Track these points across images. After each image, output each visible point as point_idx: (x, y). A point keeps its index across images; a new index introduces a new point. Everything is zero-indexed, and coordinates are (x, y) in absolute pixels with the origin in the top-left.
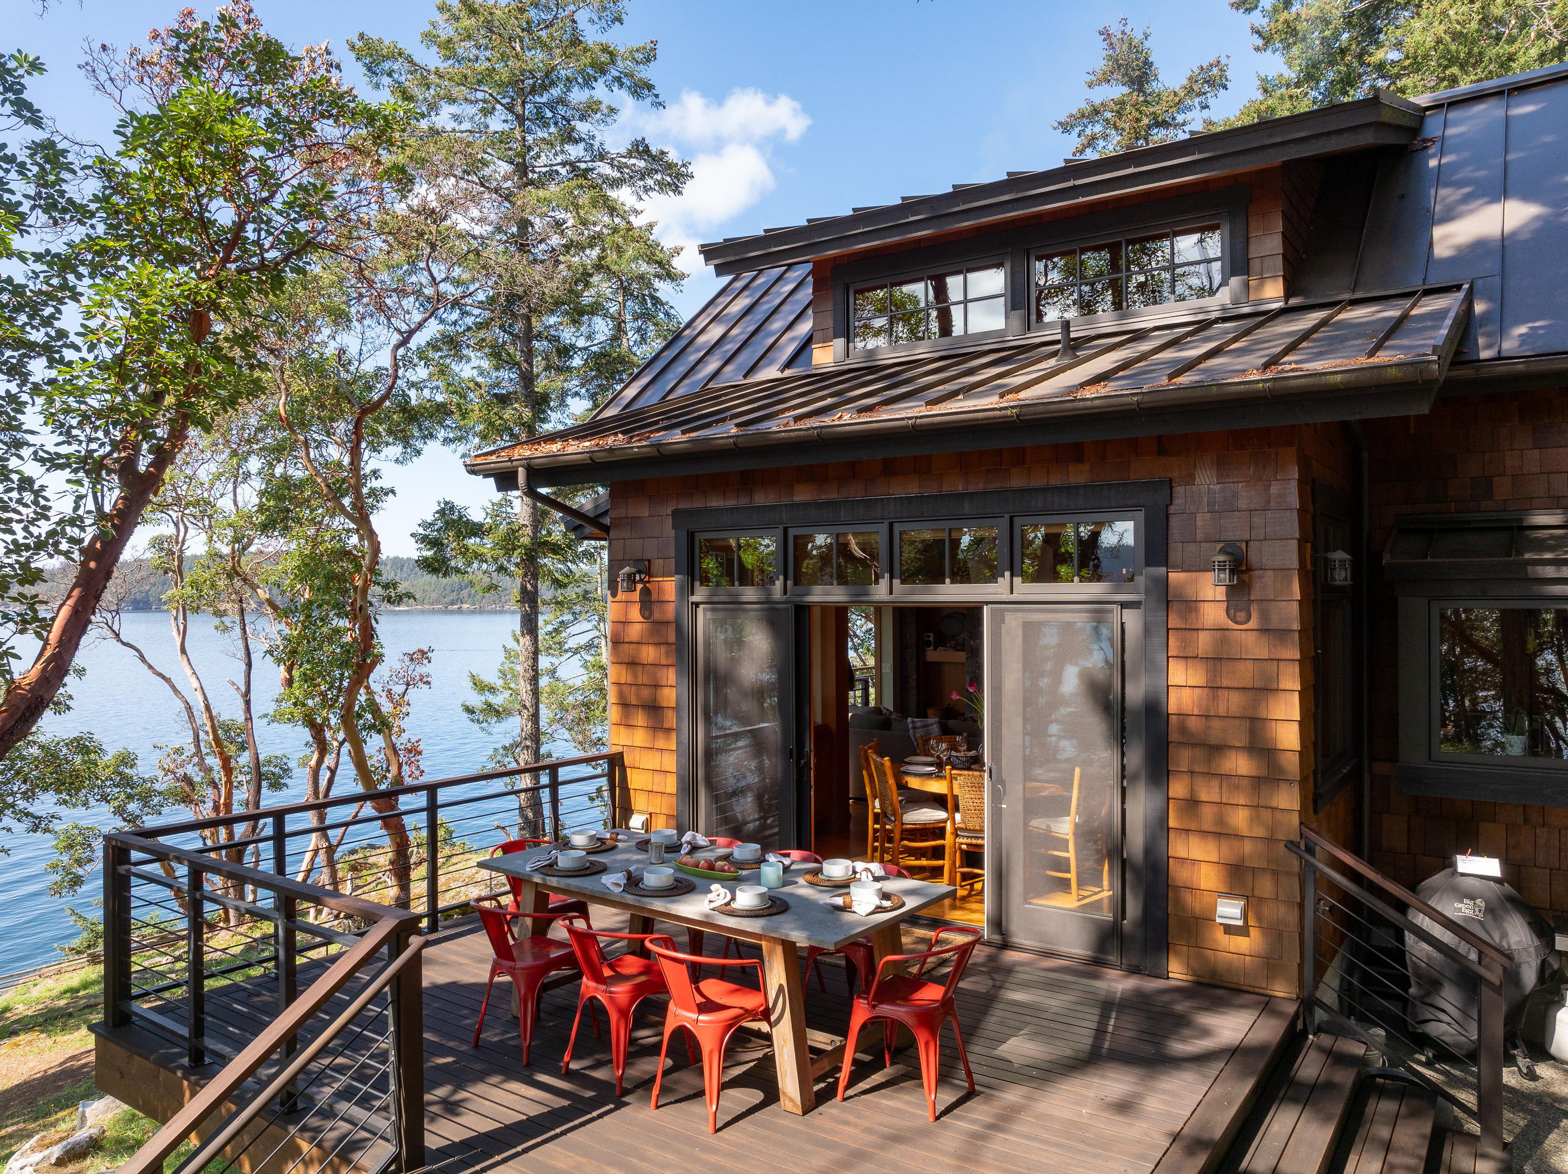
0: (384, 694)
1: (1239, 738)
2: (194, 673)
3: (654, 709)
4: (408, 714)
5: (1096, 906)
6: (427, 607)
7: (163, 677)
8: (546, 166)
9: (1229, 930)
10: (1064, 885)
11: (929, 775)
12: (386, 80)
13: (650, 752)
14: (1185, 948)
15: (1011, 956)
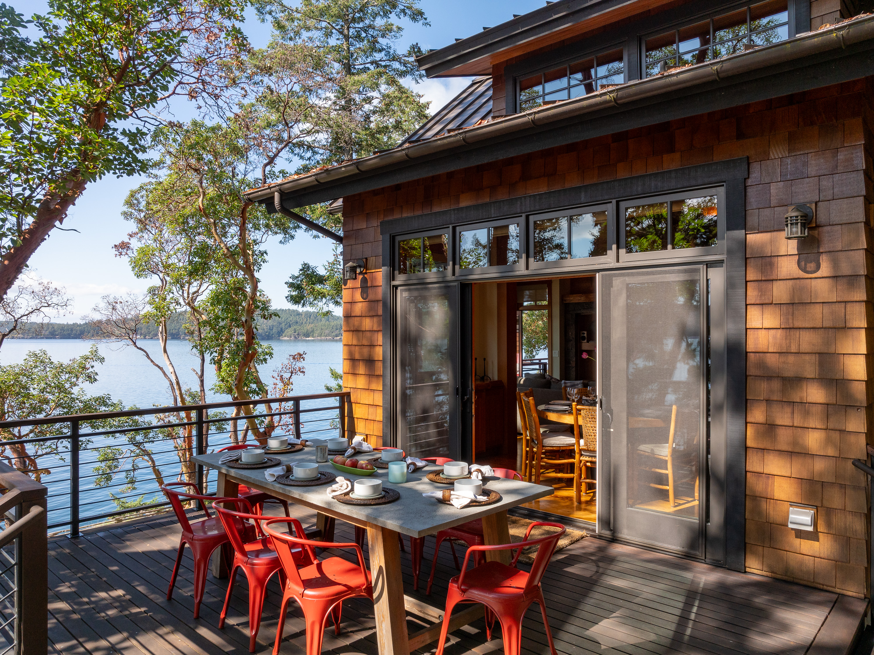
0: (279, 378)
1: (810, 371)
2: (171, 364)
3: (370, 362)
4: (292, 390)
5: (689, 511)
6: (323, 338)
7: (159, 367)
8: (361, 64)
9: (800, 534)
10: (663, 495)
11: (564, 412)
12: (268, 17)
13: (367, 392)
14: (760, 549)
15: (618, 549)
